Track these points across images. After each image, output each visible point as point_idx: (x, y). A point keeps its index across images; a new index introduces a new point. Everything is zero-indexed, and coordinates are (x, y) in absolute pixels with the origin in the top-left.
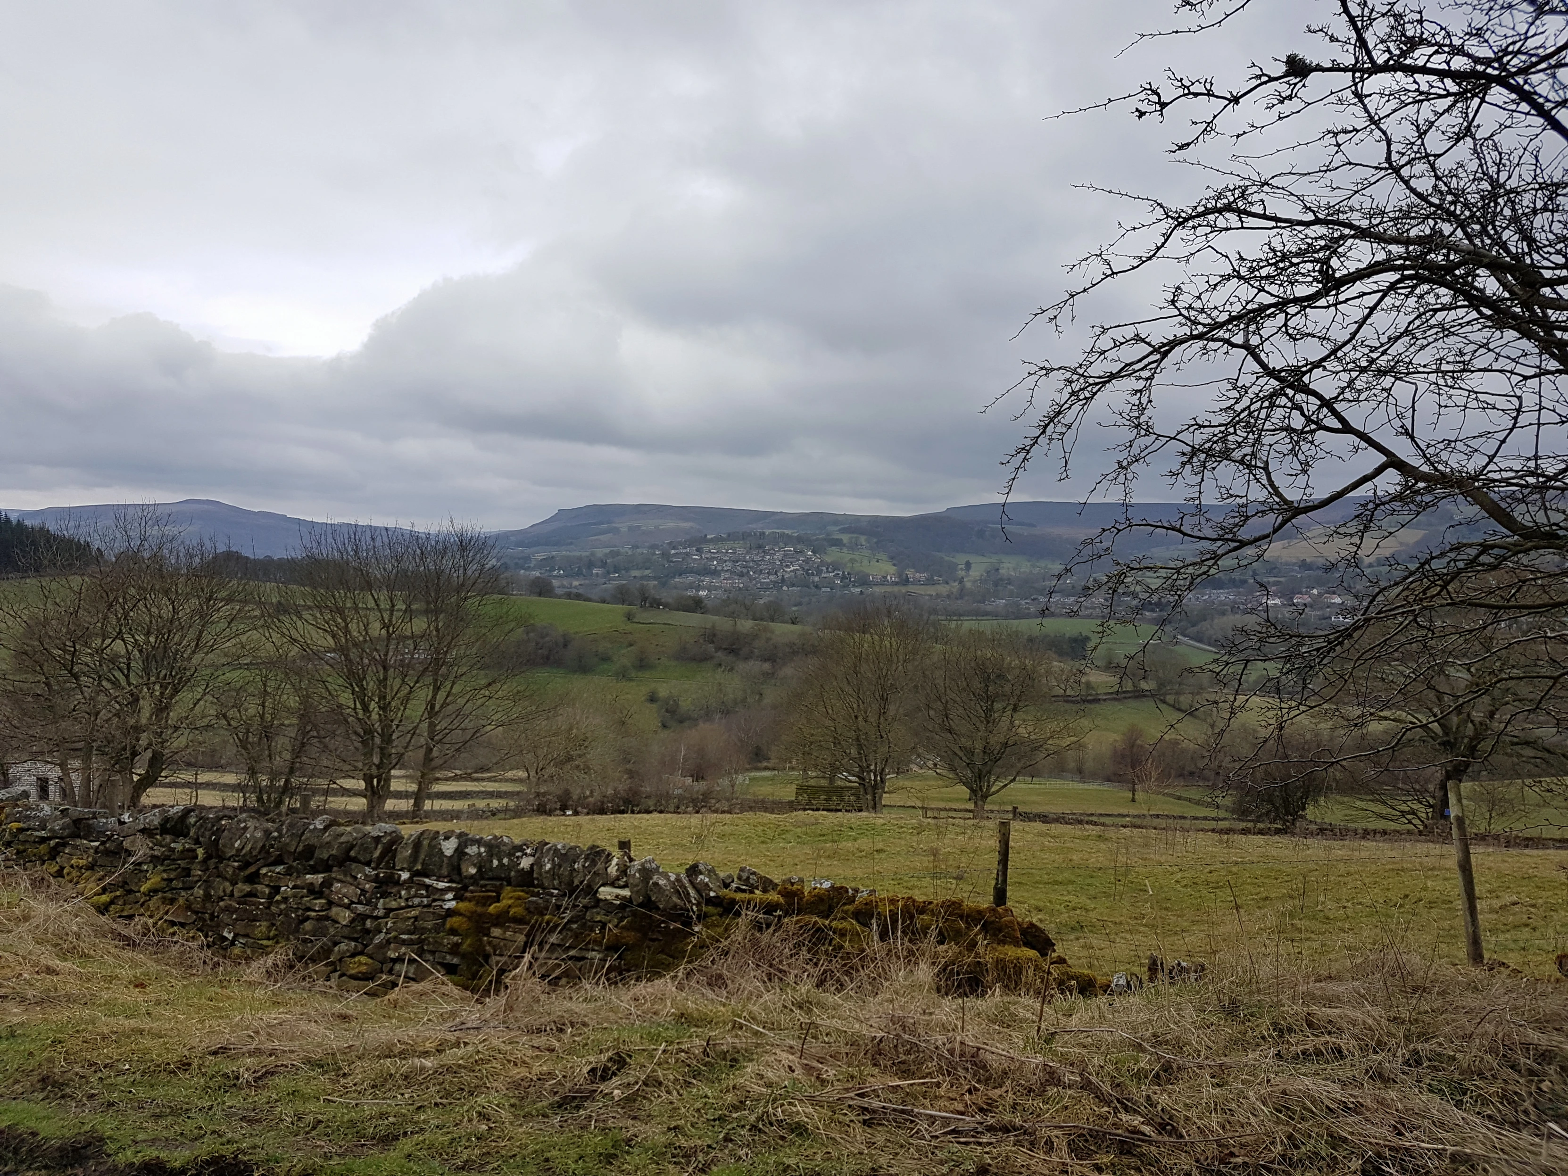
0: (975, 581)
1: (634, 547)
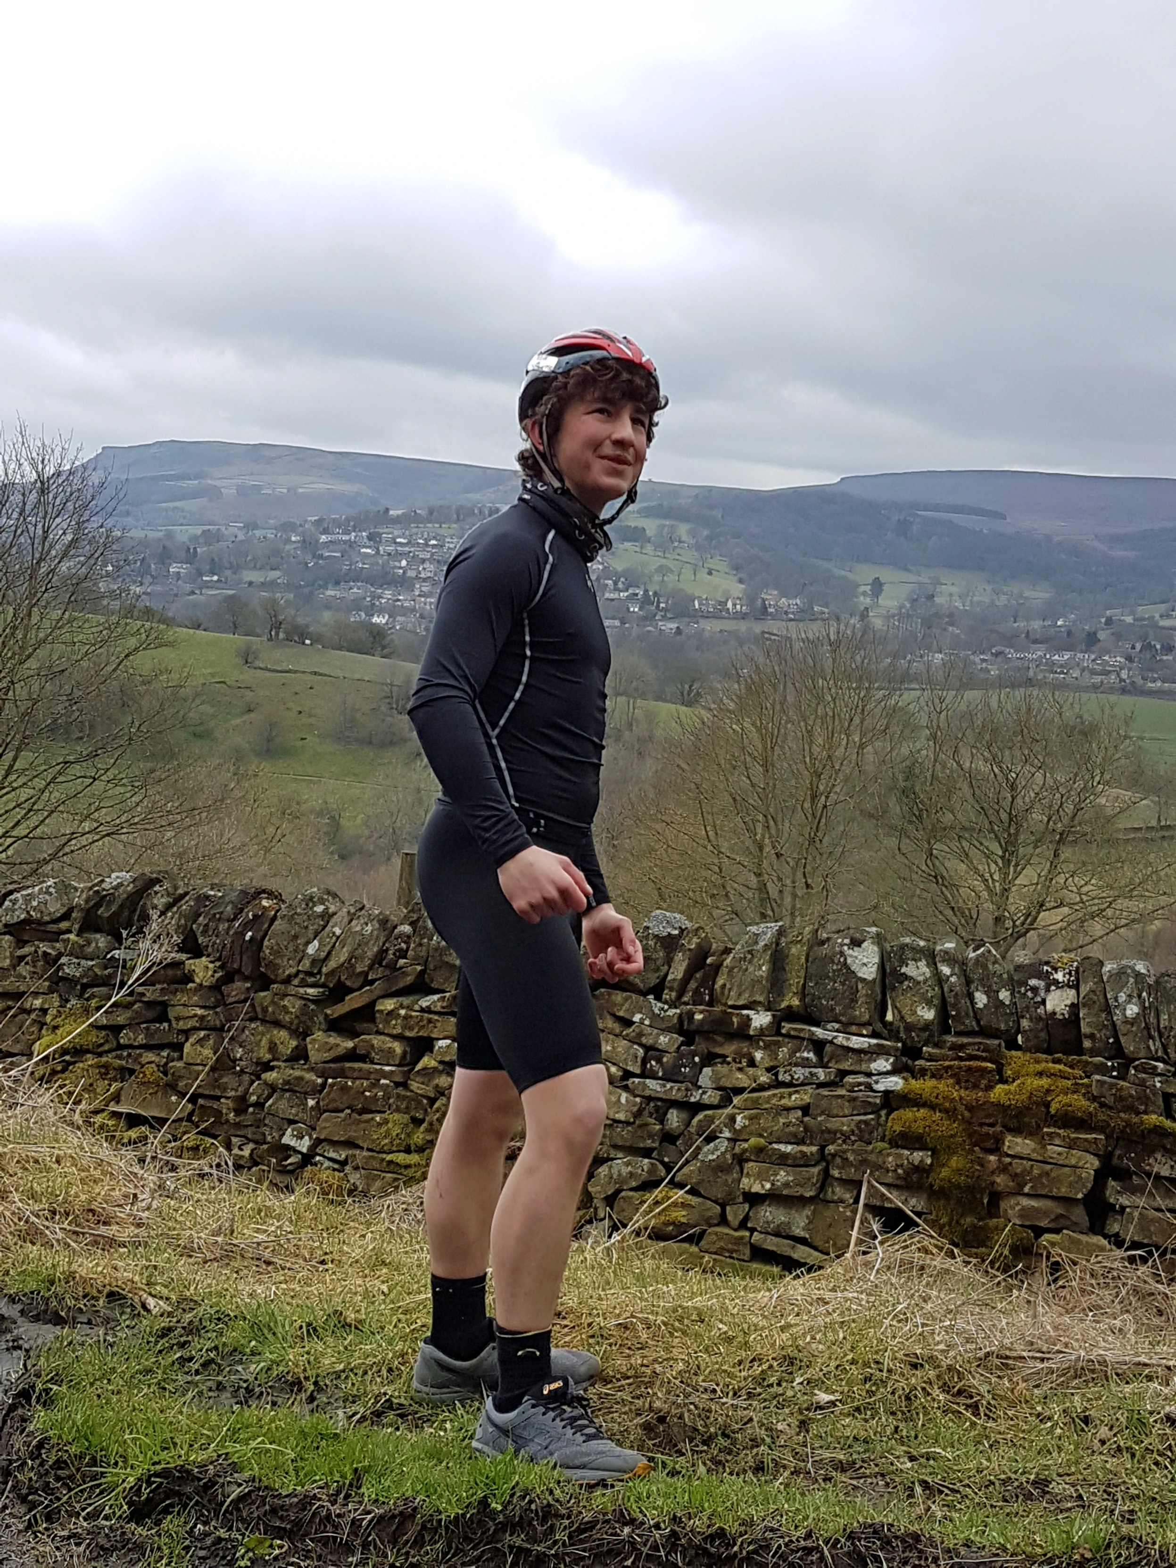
0: (888, 617)
1: (250, 526)
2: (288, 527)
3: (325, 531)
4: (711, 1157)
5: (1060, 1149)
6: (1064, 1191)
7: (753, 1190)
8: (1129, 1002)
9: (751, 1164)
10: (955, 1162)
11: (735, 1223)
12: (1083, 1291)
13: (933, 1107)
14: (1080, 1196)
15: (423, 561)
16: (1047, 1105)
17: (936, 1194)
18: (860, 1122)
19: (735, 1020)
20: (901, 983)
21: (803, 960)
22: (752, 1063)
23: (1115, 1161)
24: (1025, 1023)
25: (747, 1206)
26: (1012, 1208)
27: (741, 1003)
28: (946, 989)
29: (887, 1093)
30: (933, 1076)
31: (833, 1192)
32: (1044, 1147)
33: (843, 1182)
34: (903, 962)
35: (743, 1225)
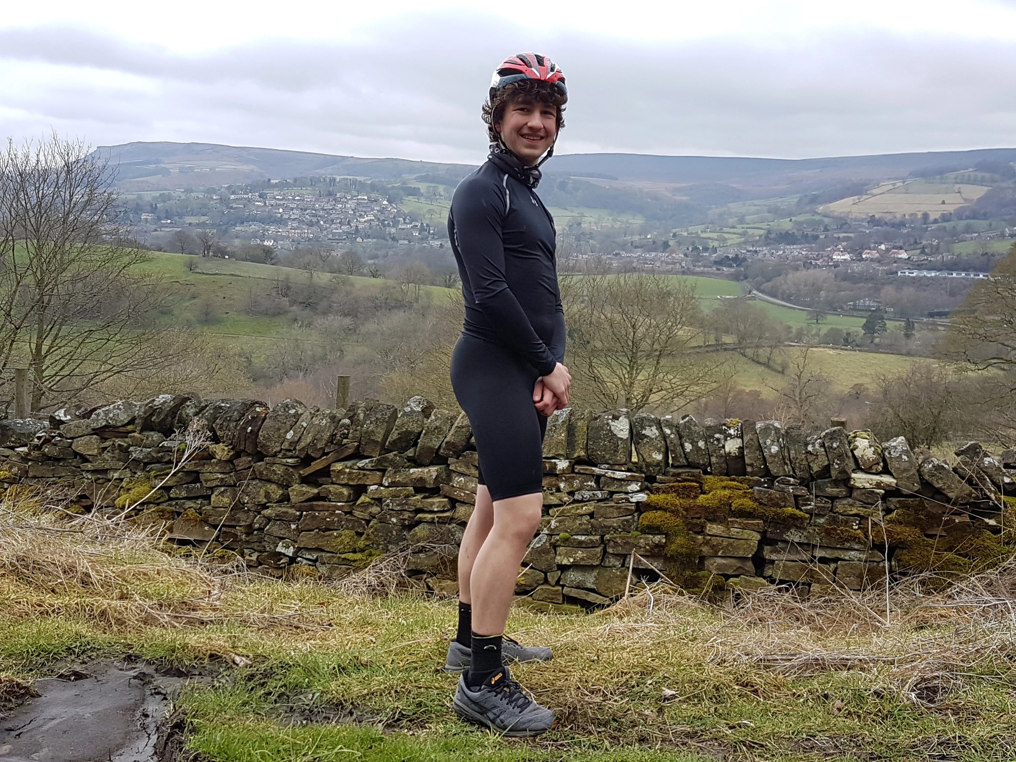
1: (188, 190)
2: (211, 191)
3: (233, 193)
4: (537, 545)
5: (738, 530)
6: (741, 554)
7: (563, 563)
8: (773, 445)
9: (561, 548)
10: (680, 540)
11: (553, 583)
12: (754, 609)
13: (665, 510)
14: (750, 556)
15: (292, 209)
16: (730, 506)
17: (669, 559)
18: (624, 520)
19: (547, 465)
20: (642, 440)
21: (585, 428)
22: (559, 490)
23: (768, 535)
24: (714, 459)
25: (559, 572)
26: (712, 565)
27: (549, 456)
28: (668, 442)
29: (638, 503)
30: (664, 492)
31: (609, 562)
32: (729, 529)
33: (615, 555)
34: (643, 428)
35: (557, 583)
